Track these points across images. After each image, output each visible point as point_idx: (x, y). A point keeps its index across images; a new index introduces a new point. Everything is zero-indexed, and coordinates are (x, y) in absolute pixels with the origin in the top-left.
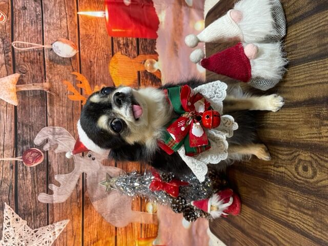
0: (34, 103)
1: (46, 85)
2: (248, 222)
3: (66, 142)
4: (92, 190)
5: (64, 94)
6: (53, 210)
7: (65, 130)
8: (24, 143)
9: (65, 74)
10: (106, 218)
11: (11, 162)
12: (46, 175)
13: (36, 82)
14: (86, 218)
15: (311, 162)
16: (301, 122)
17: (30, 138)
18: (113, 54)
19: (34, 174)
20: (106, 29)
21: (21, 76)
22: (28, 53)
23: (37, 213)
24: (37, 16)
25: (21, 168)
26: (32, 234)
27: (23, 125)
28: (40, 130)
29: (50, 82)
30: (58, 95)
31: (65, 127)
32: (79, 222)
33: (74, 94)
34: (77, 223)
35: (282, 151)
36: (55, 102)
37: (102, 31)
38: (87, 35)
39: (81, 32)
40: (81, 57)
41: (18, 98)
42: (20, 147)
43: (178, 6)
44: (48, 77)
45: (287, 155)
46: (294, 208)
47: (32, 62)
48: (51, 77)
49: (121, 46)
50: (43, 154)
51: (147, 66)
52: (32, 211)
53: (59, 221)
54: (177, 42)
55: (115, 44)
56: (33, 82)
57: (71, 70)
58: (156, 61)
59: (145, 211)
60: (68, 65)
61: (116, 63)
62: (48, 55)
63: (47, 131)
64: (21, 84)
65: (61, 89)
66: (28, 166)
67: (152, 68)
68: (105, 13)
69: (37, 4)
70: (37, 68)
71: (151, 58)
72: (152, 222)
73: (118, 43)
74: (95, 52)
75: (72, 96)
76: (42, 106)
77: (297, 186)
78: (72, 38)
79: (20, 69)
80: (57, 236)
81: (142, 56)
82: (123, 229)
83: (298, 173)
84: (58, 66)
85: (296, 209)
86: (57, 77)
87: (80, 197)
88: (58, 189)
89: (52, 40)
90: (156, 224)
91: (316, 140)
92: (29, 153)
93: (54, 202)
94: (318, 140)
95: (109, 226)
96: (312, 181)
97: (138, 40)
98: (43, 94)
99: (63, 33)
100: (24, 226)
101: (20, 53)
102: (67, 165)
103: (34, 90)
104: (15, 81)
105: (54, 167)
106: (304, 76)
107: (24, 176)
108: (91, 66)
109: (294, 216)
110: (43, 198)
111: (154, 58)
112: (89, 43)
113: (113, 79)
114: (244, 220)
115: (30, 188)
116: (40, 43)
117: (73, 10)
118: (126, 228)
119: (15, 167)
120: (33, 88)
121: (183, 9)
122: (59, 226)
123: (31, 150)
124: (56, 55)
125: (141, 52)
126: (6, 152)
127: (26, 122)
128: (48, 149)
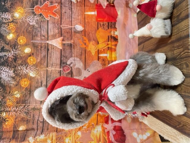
0: (68, 48)
1: (72, 41)
3: (79, 64)
5: (79, 45)
7: (78, 59)
8: (64, 63)
9: (79, 37)
11: (59, 70)
12: (71, 76)
13: (69, 40)
17: (66, 61)
18: (98, 29)
19: (67, 75)
20: (96, 19)
21: (64, 38)
22: (66, 29)
24: (70, 15)
25: (62, 73)
27: (63, 56)
28: (69, 59)
29: (74, 40)
30: (76, 45)
31: (78, 58)
33: (82, 45)
36: (75, 48)
37: (94, 20)
38: (88, 22)
39: (86, 21)
40: (85, 31)
41: (62, 46)
42: (62, 65)
43: (126, 8)
47: (67, 33)
48: (74, 38)
49: (101, 26)
50: (70, 68)
51: (112, 33)
54: (126, 23)
55: (99, 25)
60: (81, 34)
61: (99, 32)
62: (73, 30)
63: (72, 59)
64: (63, 41)
65: (78, 43)
66: (65, 73)
67: (114, 34)
68: (95, 13)
69: (70, 11)
70: (70, 35)
73: (100, 24)
74: (91, 28)
76: (71, 49)
78: (82, 23)
79: (63, 35)
84: (77, 34)
86: (76, 39)
89: (75, 24)
92: (65, 67)
97: (108, 23)
98: (71, 45)
99: (79, 21)
101: (64, 29)
102: (79, 73)
104: (61, 40)
105: (74, 73)
108: (89, 34)
111: (115, 30)
112: (89, 25)
113: (98, 39)
116: (71, 26)
117: (83, 12)
119: (60, 72)
120: (67, 43)
121: (128, 9)
123: (66, 66)
124: (76, 30)
125: (110, 28)
126: (57, 66)
127: (64, 55)
128: (72, 66)
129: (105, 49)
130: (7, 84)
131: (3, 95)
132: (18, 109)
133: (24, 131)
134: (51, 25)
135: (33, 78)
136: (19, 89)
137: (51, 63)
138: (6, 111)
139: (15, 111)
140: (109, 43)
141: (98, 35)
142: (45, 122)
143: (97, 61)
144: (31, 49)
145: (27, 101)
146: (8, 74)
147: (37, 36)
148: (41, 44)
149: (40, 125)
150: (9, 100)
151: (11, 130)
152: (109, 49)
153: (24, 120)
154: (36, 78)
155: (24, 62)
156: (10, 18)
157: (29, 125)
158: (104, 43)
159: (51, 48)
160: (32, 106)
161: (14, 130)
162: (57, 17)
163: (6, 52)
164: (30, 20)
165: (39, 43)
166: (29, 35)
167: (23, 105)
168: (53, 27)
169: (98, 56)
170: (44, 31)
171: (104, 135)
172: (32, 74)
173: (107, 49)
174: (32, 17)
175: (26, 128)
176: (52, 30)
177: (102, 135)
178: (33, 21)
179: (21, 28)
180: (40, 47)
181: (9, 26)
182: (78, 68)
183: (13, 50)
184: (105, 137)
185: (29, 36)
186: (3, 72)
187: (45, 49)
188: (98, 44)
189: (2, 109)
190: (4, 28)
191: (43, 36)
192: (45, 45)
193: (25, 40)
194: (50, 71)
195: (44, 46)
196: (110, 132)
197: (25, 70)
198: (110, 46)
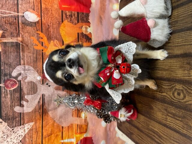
0: (12, 50)
1: (20, 39)
2: (142, 124)
3: (32, 75)
4: (48, 105)
5: (31, 45)
6: (24, 117)
7: (32, 68)
8: (6, 75)
9: (32, 32)
10: (56, 121)
12: (19, 95)
13: (13, 37)
14: (44, 121)
15: (182, 90)
16: (178, 67)
17: (9, 72)
18: (62, 22)
19: (12, 94)
20: (58, 5)
21: (4, 33)
22: (8, 18)
23: (14, 118)
25: (4, 91)
26: (11, 131)
27: (5, 64)
28: (16, 67)
29: (23, 37)
30: (28, 46)
31: (31, 66)
32: (40, 124)
33: (37, 45)
34: (39, 124)
35: (165, 83)
36: (25, 50)
37: (56, 6)
38: (46, 9)
39: (42, 6)
40: (42, 22)
41: (1, 47)
42: (3, 77)
44: (21, 34)
45: (168, 86)
46: (170, 116)
47: (11, 24)
48: (23, 34)
49: (68, 17)
50: (17, 82)
51: (83, 30)
52: (11, 117)
53: (27, 123)
54: (102, 16)
55: (64, 15)
56: (11, 37)
57: (36, 30)
58: (89, 27)
59: (80, 117)
60: (34, 27)
61: (65, 27)
62: (21, 20)
63: (20, 68)
64: (3, 38)
65: (29, 42)
66: (8, 90)
67: (87, 31)
70: (14, 28)
71: (86, 25)
72: (84, 123)
73: (66, 14)
74: (51, 20)
75: (36, 47)
76: (17, 52)
77: (173, 104)
78: (36, 10)
79: (3, 28)
80: (26, 132)
81: (81, 23)
82: (67, 128)
83: (174, 97)
84: (28, 27)
85: (171, 117)
86: (26, 34)
87: (41, 109)
88: (27, 104)
89: (23, 10)
90: (86, 124)
91: (187, 77)
92: (8, 82)
93: (25, 112)
94: (188, 78)
95: (58, 126)
96: (182, 101)
97: (78, 13)
98: (17, 45)
99: (31, 6)
100: (5, 126)
101: (3, 18)
102: (33, 89)
103: (12, 42)
105: (24, 90)
106: (181, 40)
107: (5, 96)
108: (48, 29)
109: (170, 121)
110: (17, 109)
111: (88, 26)
112: (47, 14)
113: (62, 37)
114: (139, 122)
115: (9, 103)
116: (16, 12)
118: (68, 127)
120: (11, 41)
122: (28, 127)
123: (10, 80)
124: (26, 20)
125: (80, 21)
127: (6, 62)
128: (21, 79)
182: (31, 82)
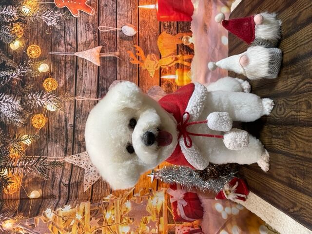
0: (110, 65)
1: (117, 53)
5: (128, 60)
9: (129, 47)
11: (95, 101)
13: (111, 51)
17: (106, 87)
18: (160, 33)
20: (156, 16)
21: (103, 48)
22: (107, 33)
24: (113, 10)
27: (102, 78)
28: (112, 82)
29: (120, 52)
30: (124, 60)
36: (122, 65)
37: (154, 18)
38: (144, 21)
39: (140, 19)
40: (139, 36)
41: (100, 61)
42: (100, 92)
44: (119, 48)
47: (109, 39)
54: (207, 23)
55: (162, 26)
56: (109, 52)
57: (133, 43)
58: (190, 37)
60: (131, 41)
61: (163, 39)
62: (119, 34)
63: (117, 83)
64: (102, 53)
65: (126, 57)
67: (188, 42)
68: (156, 6)
69: (114, 2)
70: (112, 43)
73: (164, 26)
74: (149, 32)
76: (115, 67)
78: (134, 23)
79: (102, 43)
84: (125, 41)
86: (124, 49)
89: (121, 24)
97: (178, 22)
98: (115, 62)
99: (128, 20)
101: (103, 33)
103: (110, 57)
104: (99, 51)
108: (146, 41)
112: (145, 26)
116: (115, 27)
117: (136, 5)
120: (109, 55)
124: (124, 34)
125: (180, 31)
126: (92, 94)
127: (104, 77)
129: (172, 66)
130: (9, 122)
131: (4, 140)
132: (28, 164)
133: (38, 198)
134: (82, 25)
135: (52, 114)
136: (30, 131)
137: (83, 89)
138: (9, 167)
139: (22, 167)
140: (179, 56)
141: (161, 42)
142: (72, 186)
143: (159, 86)
144: (50, 65)
145: (42, 151)
146: (11, 107)
147: (59, 44)
148: (65, 57)
149: (65, 190)
150: (13, 149)
151: (16, 198)
152: (178, 68)
153: (38, 182)
154: (57, 114)
155: (37, 87)
156: (14, 14)
157: (45, 189)
158: (171, 57)
159: (83, 65)
160: (50, 159)
161: (22, 198)
162: (92, 13)
163: (8, 70)
164: (47, 18)
165: (63, 57)
166: (46, 42)
167: (36, 158)
168: (86, 29)
169: (160, 79)
170: (70, 36)
171: (168, 207)
172: (50, 107)
173: (174, 67)
174: (52, 14)
175: (41, 193)
176: (83, 34)
177: (166, 207)
178: (52, 20)
179: (33, 31)
180: (63, 63)
181: (12, 27)
183: (19, 68)
184: (169, 209)
185: (45, 44)
186: (3, 104)
187: (72, 67)
188: (160, 58)
189: (3, 164)
190: (5, 32)
191: (69, 44)
192: (72, 59)
193: (39, 51)
194: (80, 102)
195: (70, 60)
196: (178, 202)
197: (40, 100)
198: (179, 62)
